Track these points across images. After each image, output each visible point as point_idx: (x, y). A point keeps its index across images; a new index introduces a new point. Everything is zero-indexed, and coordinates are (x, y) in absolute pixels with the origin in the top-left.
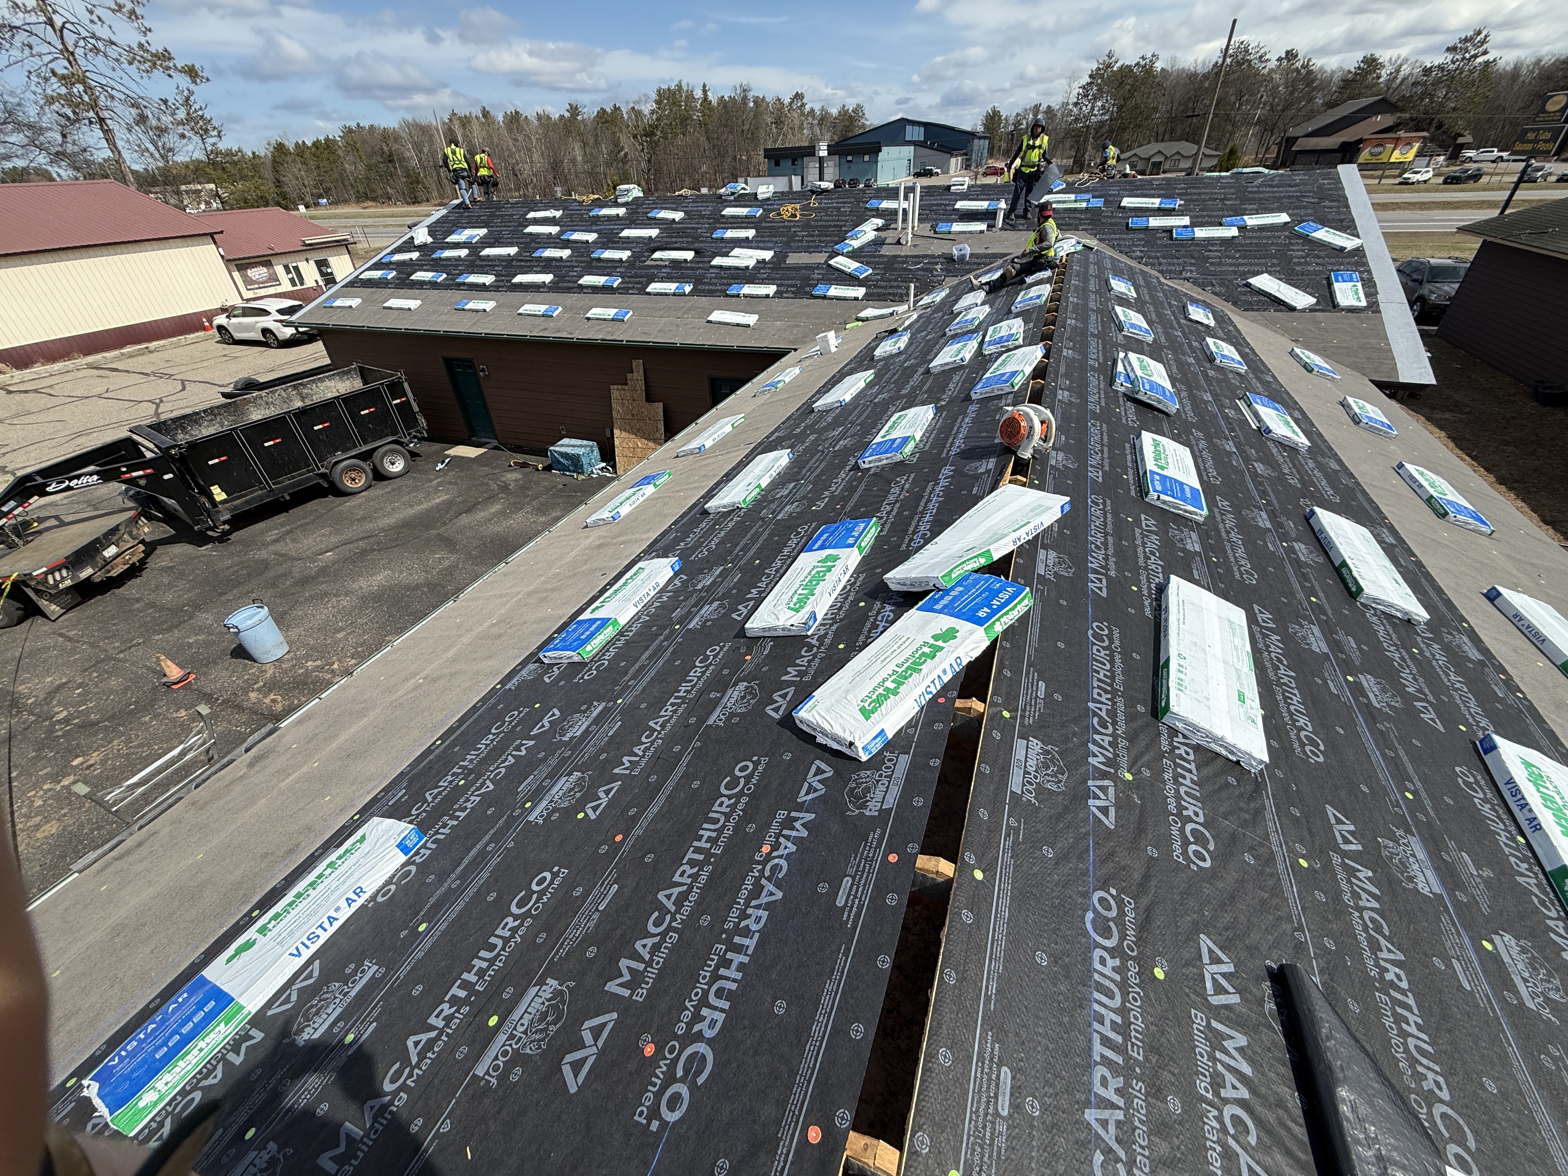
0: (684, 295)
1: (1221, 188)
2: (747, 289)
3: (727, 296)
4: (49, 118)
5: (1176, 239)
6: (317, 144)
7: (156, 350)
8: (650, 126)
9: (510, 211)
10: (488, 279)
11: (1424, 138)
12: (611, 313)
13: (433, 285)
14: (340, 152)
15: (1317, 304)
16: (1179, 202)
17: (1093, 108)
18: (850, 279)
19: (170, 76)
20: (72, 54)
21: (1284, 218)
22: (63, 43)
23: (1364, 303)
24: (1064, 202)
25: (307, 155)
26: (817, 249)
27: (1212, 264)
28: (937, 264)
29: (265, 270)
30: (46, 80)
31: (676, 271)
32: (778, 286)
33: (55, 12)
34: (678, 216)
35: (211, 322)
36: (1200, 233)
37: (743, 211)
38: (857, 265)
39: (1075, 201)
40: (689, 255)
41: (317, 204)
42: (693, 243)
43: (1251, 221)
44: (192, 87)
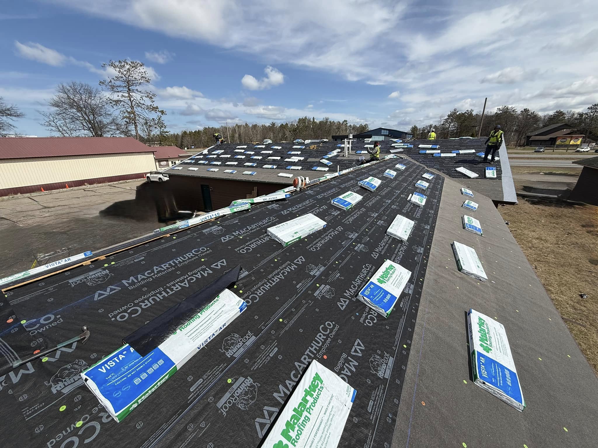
0: (273, 168)
1: (454, 142)
2: (293, 168)
3: (286, 169)
4: (123, 123)
5: (434, 157)
6: (195, 132)
7: (128, 182)
8: (295, 129)
9: (233, 146)
10: (219, 163)
11: (583, 137)
12: (250, 173)
13: (204, 164)
14: (202, 134)
15: (479, 177)
16: (438, 146)
17: (449, 126)
18: (325, 165)
19: (156, 112)
20: (133, 107)
21: (473, 151)
22: (131, 104)
23: (495, 176)
24: (400, 146)
25: (192, 135)
26: (318, 157)
27: (445, 164)
28: (354, 162)
29: (166, 162)
30: (124, 113)
31: (274, 162)
32: (302, 167)
33: (132, 97)
34: (279, 148)
35: (146, 175)
36: (442, 155)
37: (299, 147)
38: (328, 162)
39: (403, 145)
40: (279, 158)
41: (191, 148)
42: (281, 155)
43: (461, 152)
44: (161, 115)
